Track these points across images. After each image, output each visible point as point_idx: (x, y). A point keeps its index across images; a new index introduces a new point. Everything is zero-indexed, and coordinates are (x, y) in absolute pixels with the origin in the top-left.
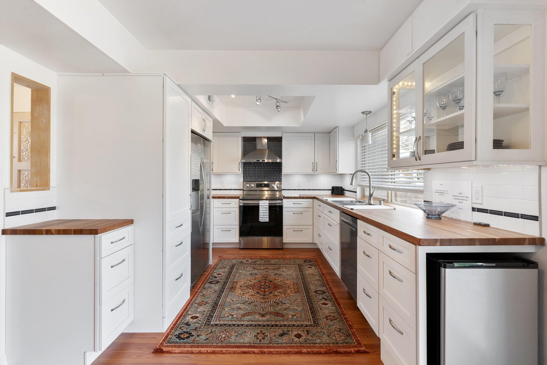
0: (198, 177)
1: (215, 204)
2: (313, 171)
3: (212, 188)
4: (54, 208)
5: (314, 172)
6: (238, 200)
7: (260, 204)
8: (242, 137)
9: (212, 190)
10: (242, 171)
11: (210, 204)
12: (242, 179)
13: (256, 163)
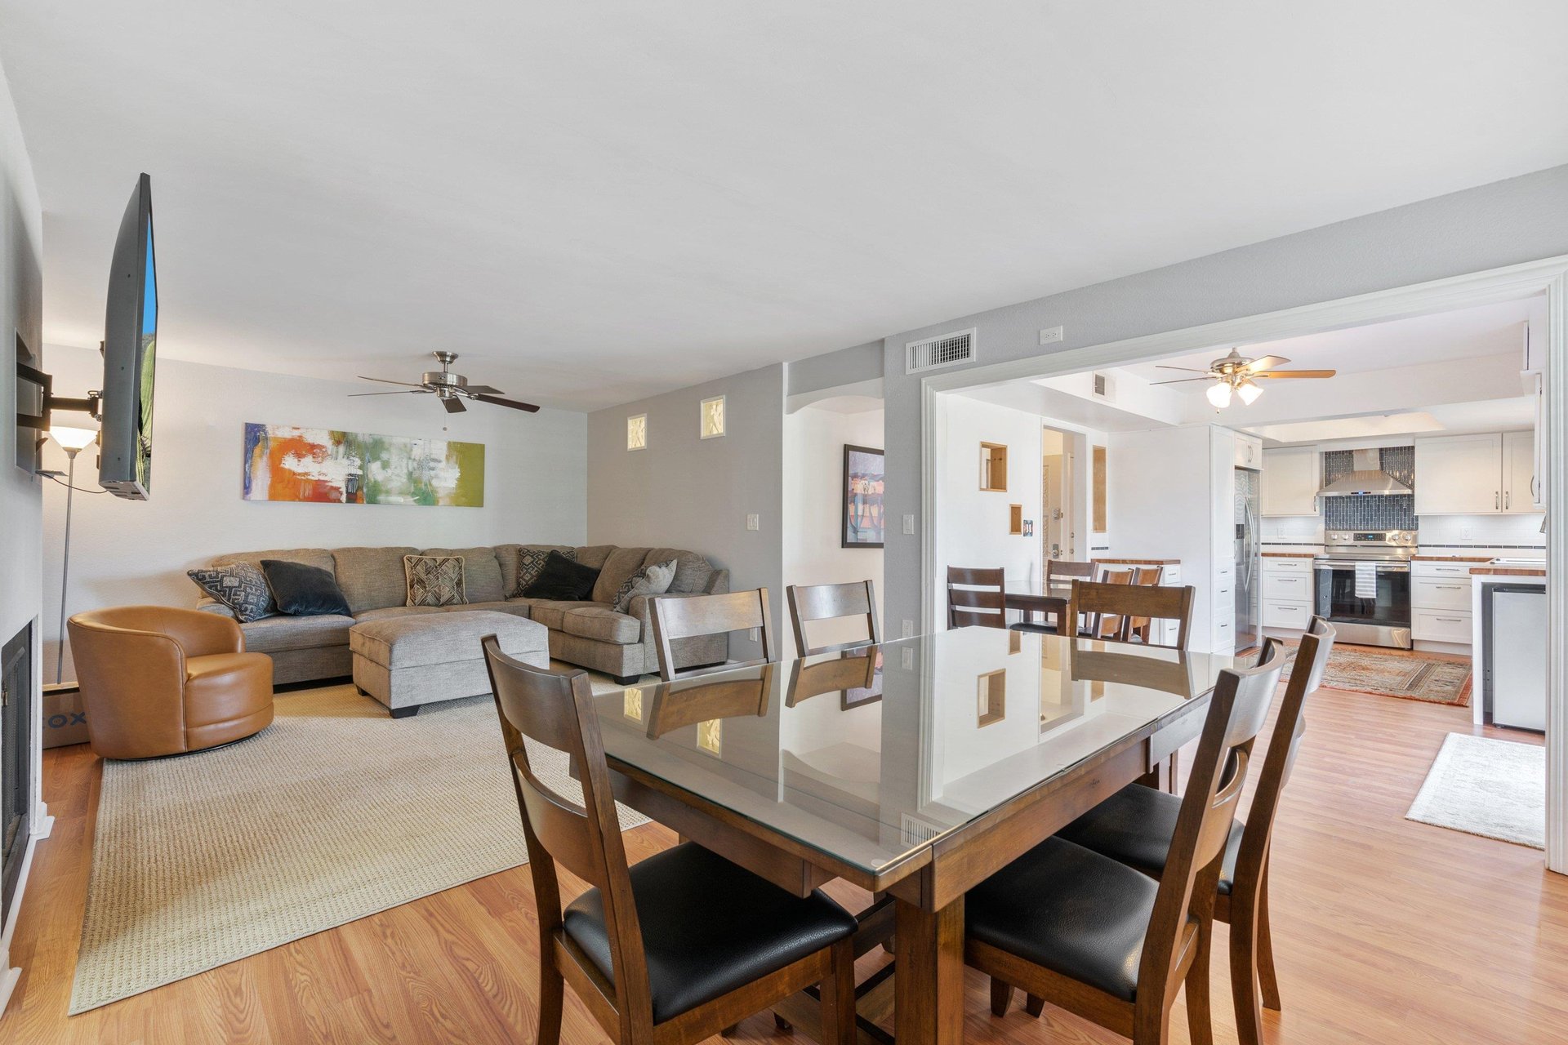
0: (1242, 522)
1: (1267, 564)
2: (1497, 508)
3: (1261, 542)
4: (1107, 548)
5: (1499, 510)
6: (1312, 559)
7: (1356, 568)
8: (1321, 453)
9: (1263, 544)
10: (1321, 511)
11: (1258, 564)
12: (1322, 526)
13: (1350, 497)
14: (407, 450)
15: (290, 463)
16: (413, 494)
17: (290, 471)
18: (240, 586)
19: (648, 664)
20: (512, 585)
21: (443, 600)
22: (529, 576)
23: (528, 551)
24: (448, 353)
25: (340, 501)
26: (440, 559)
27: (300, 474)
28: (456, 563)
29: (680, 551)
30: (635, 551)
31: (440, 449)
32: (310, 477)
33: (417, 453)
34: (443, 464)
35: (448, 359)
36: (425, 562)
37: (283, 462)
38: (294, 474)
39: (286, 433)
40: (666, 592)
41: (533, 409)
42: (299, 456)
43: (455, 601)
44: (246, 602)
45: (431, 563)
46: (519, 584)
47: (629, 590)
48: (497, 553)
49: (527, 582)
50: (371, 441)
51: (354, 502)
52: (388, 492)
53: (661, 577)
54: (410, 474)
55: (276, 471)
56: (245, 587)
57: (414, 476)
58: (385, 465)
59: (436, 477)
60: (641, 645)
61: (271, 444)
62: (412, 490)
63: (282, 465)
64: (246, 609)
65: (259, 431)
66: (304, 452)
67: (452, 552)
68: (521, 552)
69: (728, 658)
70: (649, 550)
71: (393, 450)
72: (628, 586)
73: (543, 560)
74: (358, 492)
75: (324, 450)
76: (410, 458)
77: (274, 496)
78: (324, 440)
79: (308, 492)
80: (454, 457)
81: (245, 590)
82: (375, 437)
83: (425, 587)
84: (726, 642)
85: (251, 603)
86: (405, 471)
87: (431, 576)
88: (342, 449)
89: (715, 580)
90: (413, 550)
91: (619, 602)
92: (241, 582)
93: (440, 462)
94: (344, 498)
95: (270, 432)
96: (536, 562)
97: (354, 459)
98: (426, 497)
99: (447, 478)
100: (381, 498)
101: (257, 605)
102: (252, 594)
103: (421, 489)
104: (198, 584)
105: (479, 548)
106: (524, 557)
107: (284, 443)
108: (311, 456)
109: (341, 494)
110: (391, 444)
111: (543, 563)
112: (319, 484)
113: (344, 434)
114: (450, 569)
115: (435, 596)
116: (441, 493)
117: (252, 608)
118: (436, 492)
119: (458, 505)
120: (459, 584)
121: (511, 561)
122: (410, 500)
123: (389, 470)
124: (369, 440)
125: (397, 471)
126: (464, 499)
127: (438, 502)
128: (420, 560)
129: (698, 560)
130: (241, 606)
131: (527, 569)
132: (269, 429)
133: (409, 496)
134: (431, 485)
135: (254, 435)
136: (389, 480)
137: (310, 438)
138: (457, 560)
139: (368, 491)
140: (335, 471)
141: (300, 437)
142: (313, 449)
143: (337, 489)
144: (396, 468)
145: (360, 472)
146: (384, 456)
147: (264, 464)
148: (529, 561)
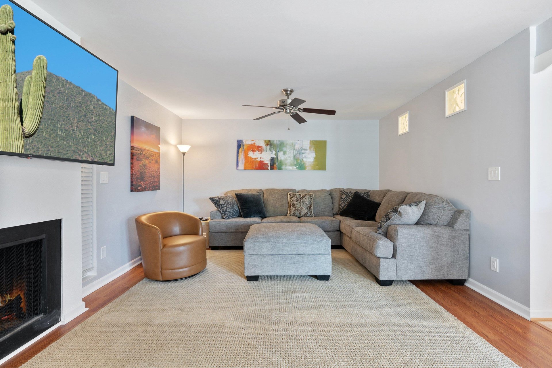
14: (293, 146)
15: (251, 154)
16: (296, 165)
17: (251, 157)
18: (225, 204)
19: (399, 274)
20: (336, 209)
21: (302, 214)
22: (344, 205)
23: (345, 192)
24: (288, 89)
25: (268, 169)
26: (303, 194)
27: (254, 159)
28: (309, 197)
29: (429, 195)
30: (400, 193)
31: (306, 144)
32: (257, 160)
33: (297, 147)
34: (308, 152)
35: (289, 92)
36: (296, 196)
37: (249, 154)
38: (252, 159)
39: (250, 143)
40: (415, 224)
41: (332, 113)
42: (254, 151)
43: (307, 215)
44: (226, 211)
45: (298, 196)
46: (339, 208)
47: (387, 221)
48: (331, 193)
49: (343, 207)
50: (279, 143)
51: (273, 170)
52: (286, 165)
53: (410, 213)
54: (295, 156)
55: (246, 157)
56: (226, 205)
57: (296, 157)
58: (285, 153)
59: (305, 157)
60: (394, 260)
61: (245, 147)
62: (295, 164)
63: (248, 155)
64: (226, 214)
65: (241, 143)
66: (255, 150)
67: (309, 191)
68: (342, 192)
69: (469, 276)
70: (408, 193)
71: (288, 146)
72: (387, 218)
73: (351, 196)
74: (274, 165)
75: (262, 148)
76: (294, 149)
77: (246, 168)
78: (262, 144)
79: (257, 165)
80: (313, 147)
81: (226, 206)
82: (281, 141)
83: (295, 208)
84: (467, 265)
85: (228, 212)
86: (292, 155)
87: (298, 202)
88: (268, 147)
89: (458, 218)
90: (294, 190)
91: (381, 227)
92: (225, 203)
93: (306, 150)
94: (269, 168)
95: (244, 143)
96: (348, 198)
97: (273, 151)
98: (301, 167)
99: (310, 157)
100: (283, 167)
101: (230, 212)
102: (229, 208)
103: (299, 163)
104: (212, 202)
105: (322, 190)
106: (342, 195)
107: (249, 146)
108: (258, 151)
109: (268, 166)
110: (287, 144)
111: (351, 198)
112: (261, 162)
113: (269, 141)
114: (306, 199)
115: (299, 212)
116: (307, 165)
117: (228, 214)
118: (305, 164)
119: (314, 170)
120: (310, 207)
121: (337, 196)
122: (295, 168)
123: (286, 155)
124: (278, 143)
125: (289, 155)
126: (317, 166)
127: (306, 168)
128: (294, 195)
129: (443, 201)
130: (224, 213)
131: (343, 201)
132: (244, 142)
133: (294, 166)
134: (303, 160)
135: (240, 144)
136: (286, 159)
137: (258, 144)
138: (310, 195)
139: (278, 165)
140: (266, 157)
141: (254, 143)
142: (259, 149)
143: (267, 164)
144: (289, 154)
145: (275, 157)
146: (284, 149)
147: (242, 155)
148: (345, 197)
